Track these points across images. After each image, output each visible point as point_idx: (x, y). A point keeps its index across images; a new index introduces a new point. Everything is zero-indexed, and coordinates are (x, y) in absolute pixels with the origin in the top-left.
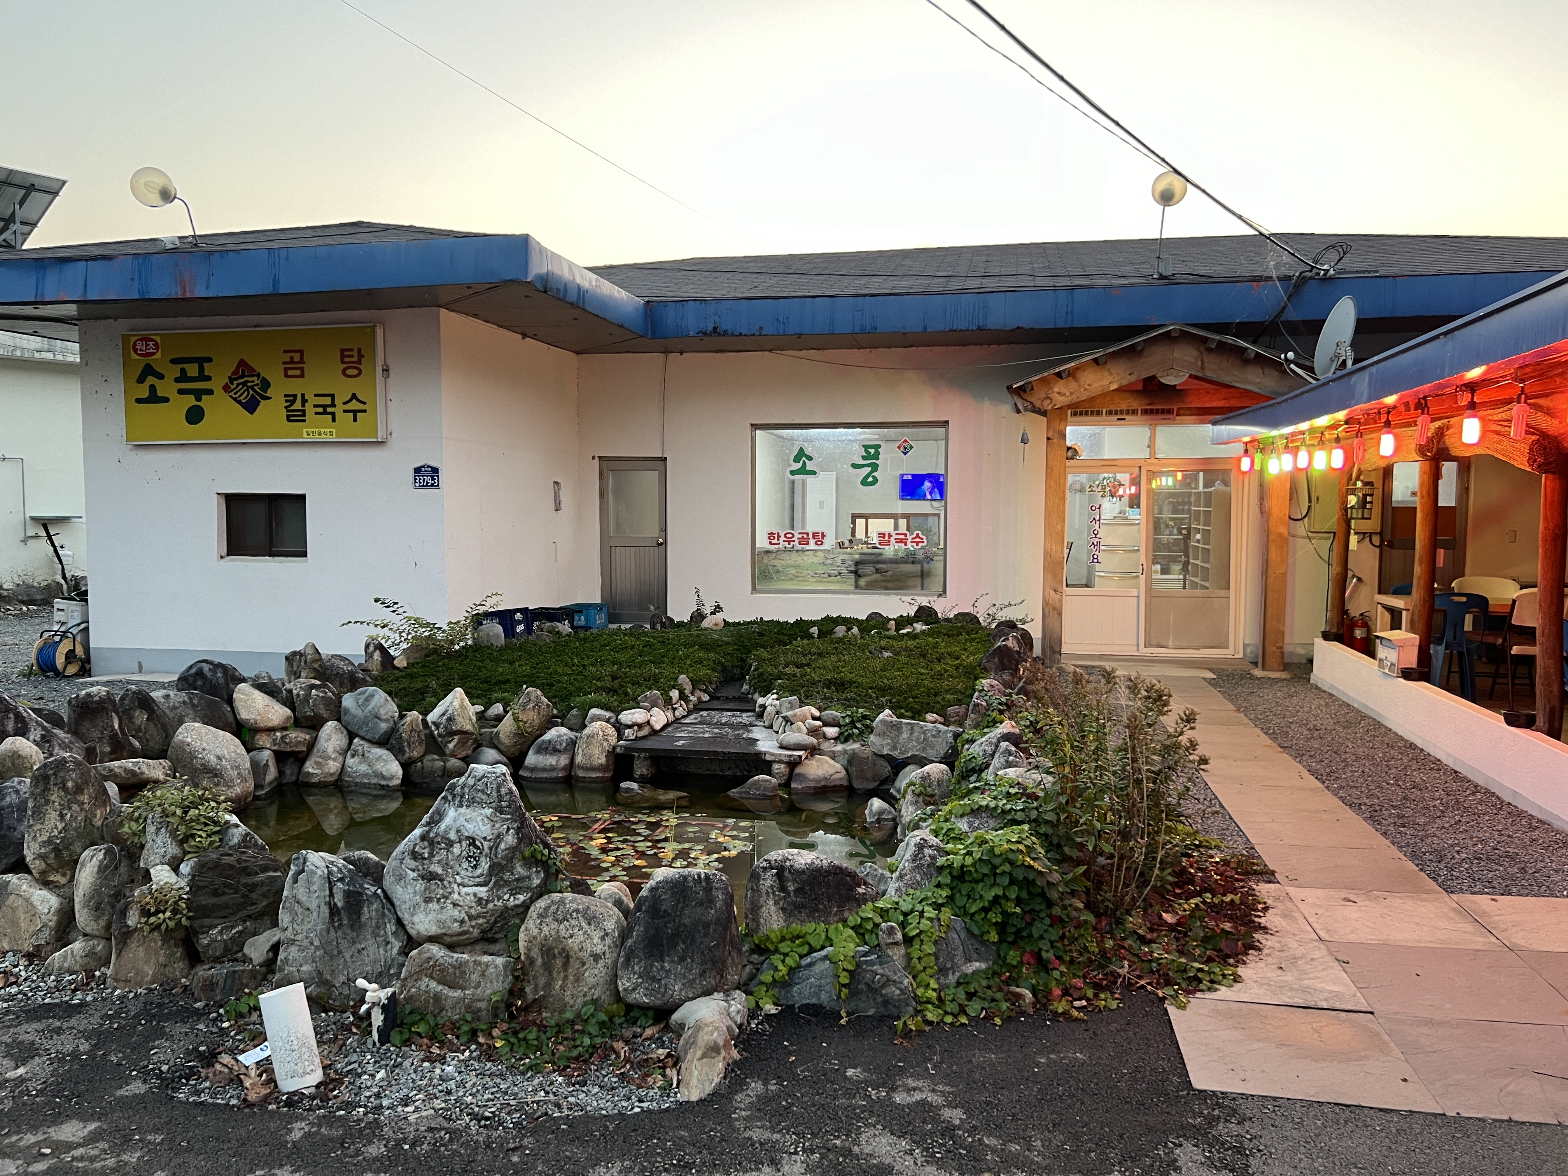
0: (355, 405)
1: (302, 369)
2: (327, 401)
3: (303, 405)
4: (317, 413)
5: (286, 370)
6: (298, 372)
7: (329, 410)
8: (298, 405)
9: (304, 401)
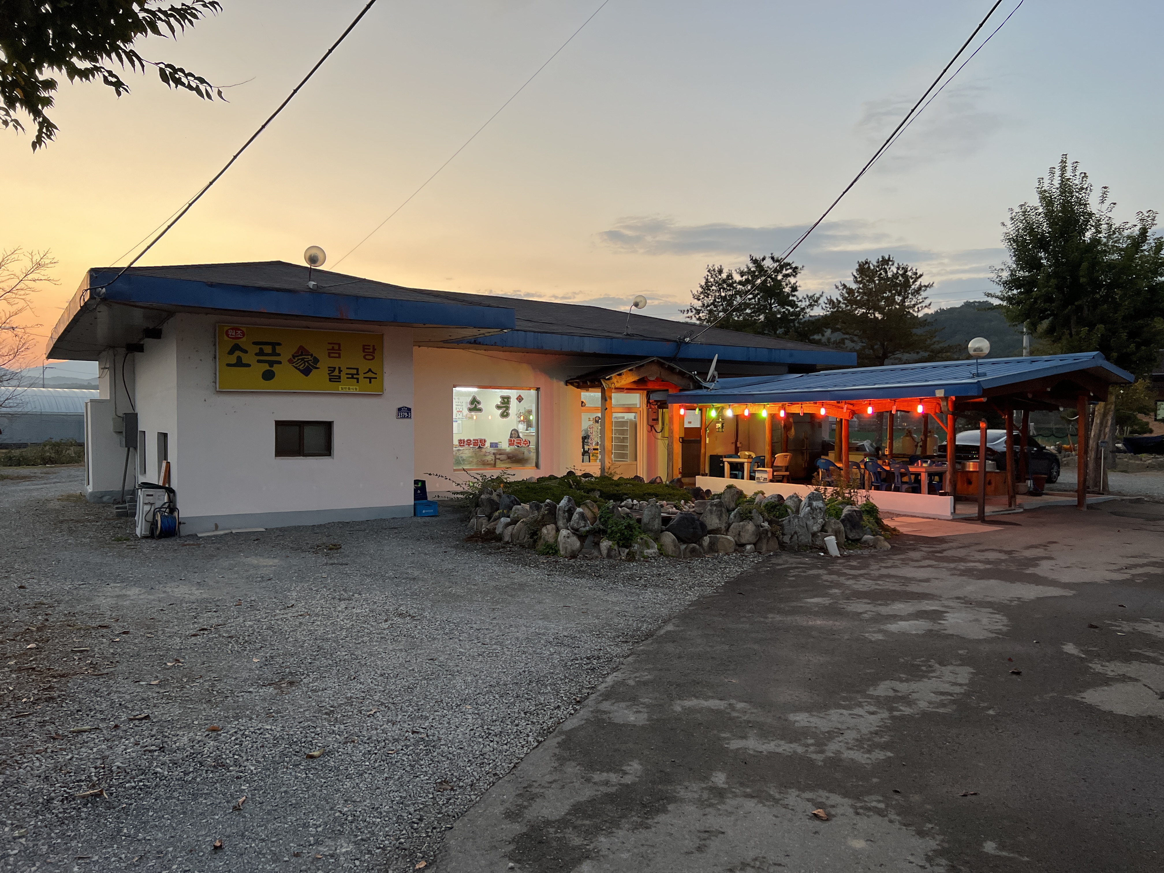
0: (370, 375)
1: (339, 354)
2: (355, 372)
3: (340, 373)
4: (348, 378)
5: (329, 353)
6: (337, 355)
7: (355, 376)
8: (336, 373)
9: (340, 371)
